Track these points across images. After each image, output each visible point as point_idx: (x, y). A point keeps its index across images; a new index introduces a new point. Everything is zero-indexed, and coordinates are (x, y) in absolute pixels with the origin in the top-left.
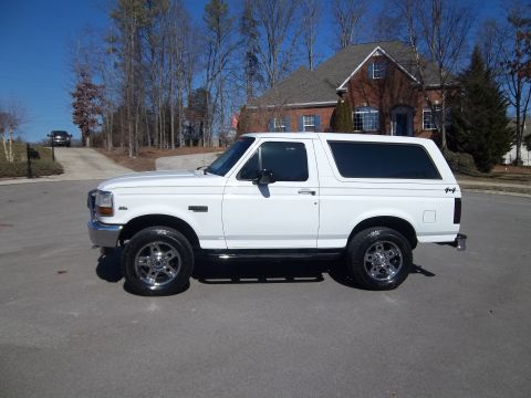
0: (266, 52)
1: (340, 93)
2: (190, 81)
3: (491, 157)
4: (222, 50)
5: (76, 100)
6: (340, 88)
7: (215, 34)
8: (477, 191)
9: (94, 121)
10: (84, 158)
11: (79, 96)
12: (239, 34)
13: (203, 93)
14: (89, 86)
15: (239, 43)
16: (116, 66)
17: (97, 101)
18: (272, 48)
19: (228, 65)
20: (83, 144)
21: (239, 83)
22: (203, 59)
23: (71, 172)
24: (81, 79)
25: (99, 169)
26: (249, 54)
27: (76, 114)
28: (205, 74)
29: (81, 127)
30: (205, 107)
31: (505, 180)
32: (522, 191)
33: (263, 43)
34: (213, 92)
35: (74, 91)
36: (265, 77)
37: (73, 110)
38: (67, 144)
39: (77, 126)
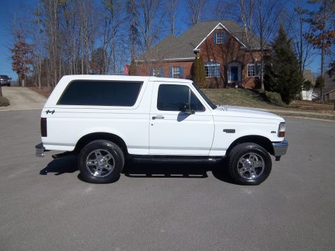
0: (143, 25)
1: (196, 52)
2: (93, 42)
3: (291, 95)
4: (114, 23)
5: (14, 54)
6: (196, 49)
7: (109, 12)
8: (292, 117)
9: (27, 69)
10: (23, 94)
11: (16, 51)
12: (125, 13)
13: (101, 51)
14: (24, 44)
15: (125, 19)
16: (42, 31)
17: (29, 55)
18: (147, 22)
19: (118, 34)
20: (20, 85)
21: (126, 45)
22: (101, 29)
23: (15, 104)
24: (17, 39)
25: (36, 102)
26: (132, 26)
27: (15, 64)
28: (103, 39)
29: (18, 72)
30: (103, 61)
31: (304, 110)
32: (319, 117)
33: (141, 19)
34: (108, 50)
35: (13, 48)
36: (143, 41)
37: (12, 61)
38: (9, 85)
39: (15, 72)
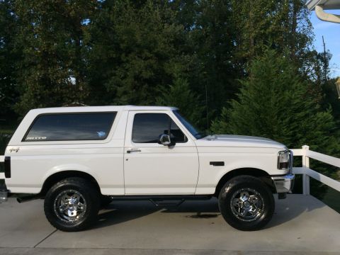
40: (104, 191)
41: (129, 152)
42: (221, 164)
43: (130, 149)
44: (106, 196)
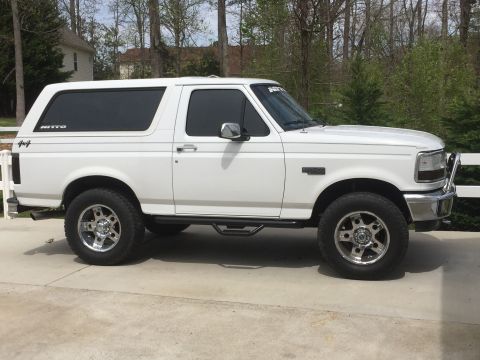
40: (147, 209)
41: (179, 150)
42: (320, 171)
43: (181, 146)
44: (149, 215)
